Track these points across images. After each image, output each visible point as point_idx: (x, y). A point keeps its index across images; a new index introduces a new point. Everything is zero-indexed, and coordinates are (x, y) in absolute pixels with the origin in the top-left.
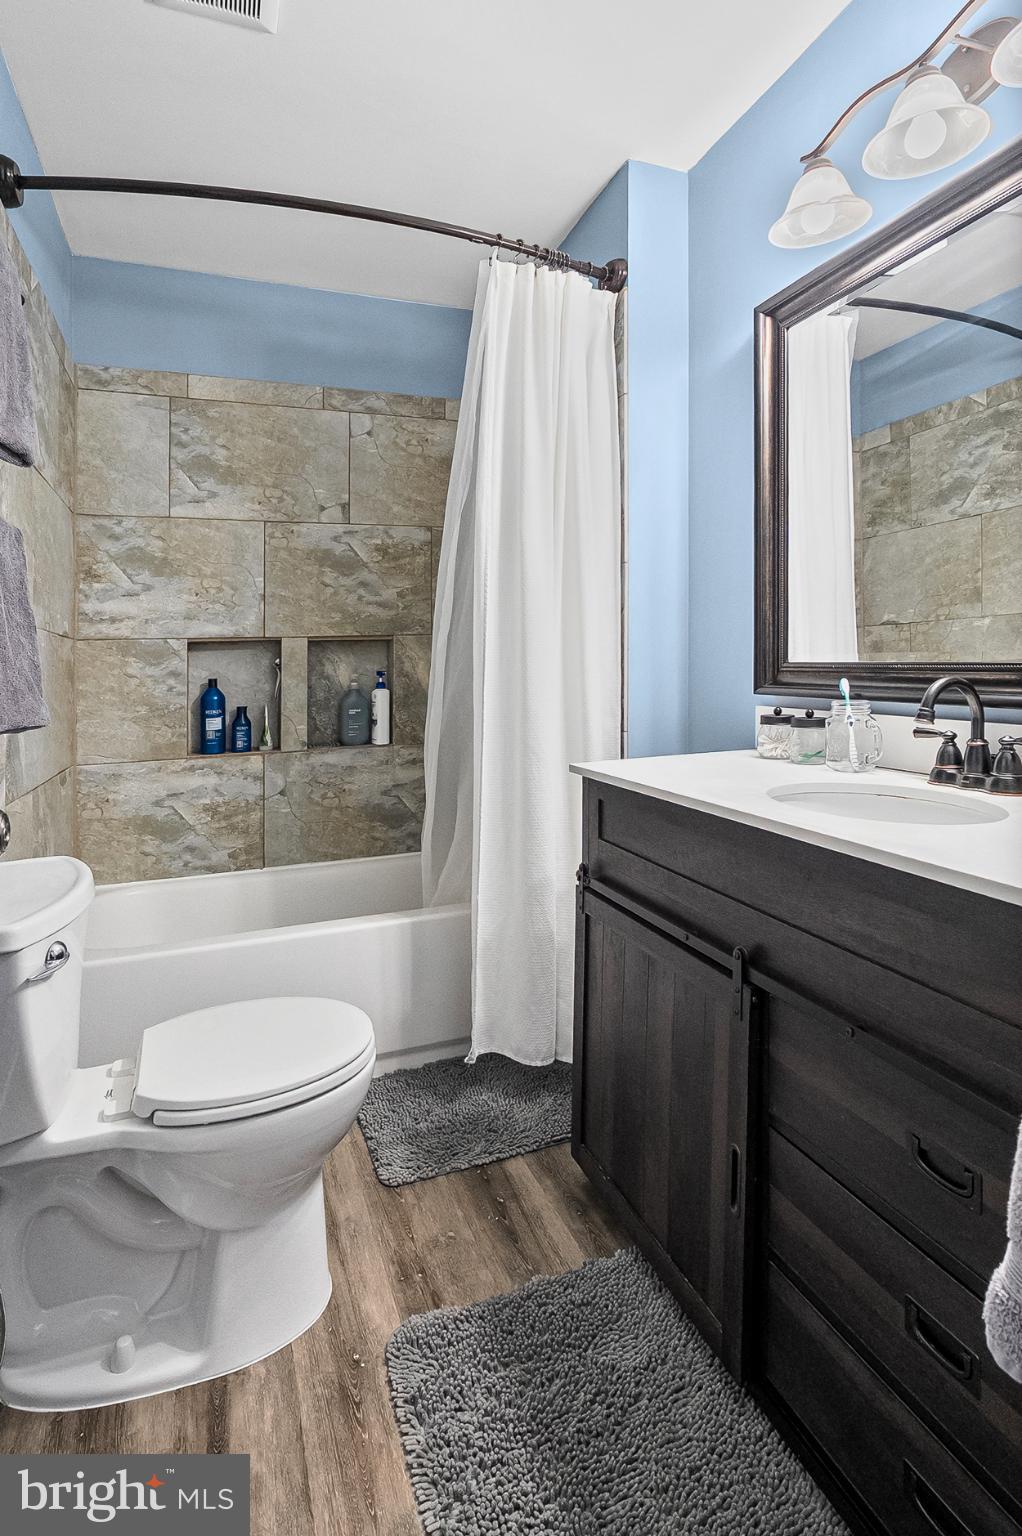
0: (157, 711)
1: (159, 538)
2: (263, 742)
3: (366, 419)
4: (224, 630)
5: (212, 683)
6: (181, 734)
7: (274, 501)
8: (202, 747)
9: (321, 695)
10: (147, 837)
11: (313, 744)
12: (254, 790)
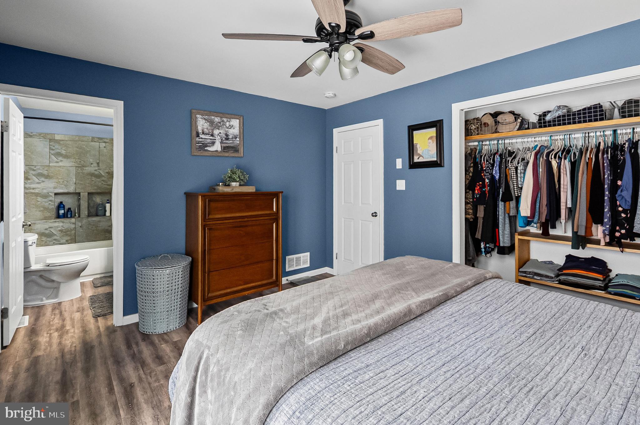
0: (46, 209)
1: (46, 170)
2: (75, 216)
3: (104, 144)
4: (66, 191)
5: (61, 203)
6: (52, 214)
7: (78, 162)
8: (58, 216)
9: (92, 205)
10: (43, 237)
11: (89, 215)
12: (73, 226)
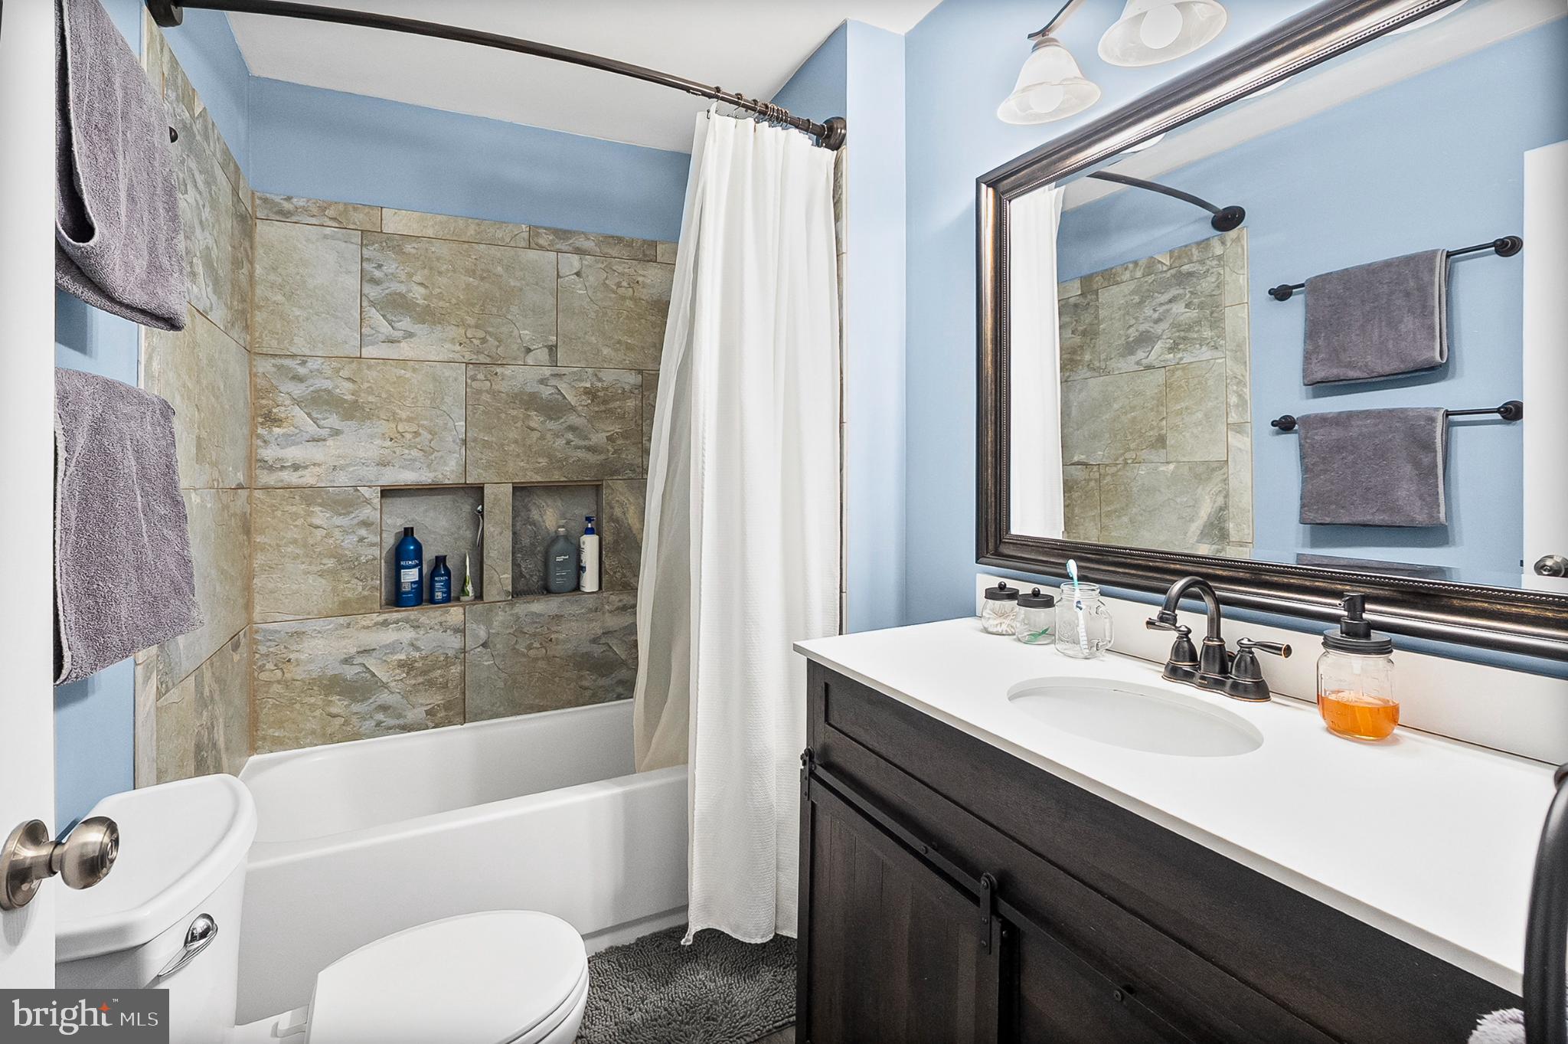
0: (347, 563)
1: (349, 379)
2: (464, 592)
3: (575, 259)
4: (425, 477)
5: (408, 532)
6: (373, 588)
7: (476, 342)
8: (397, 598)
9: (526, 541)
10: (335, 698)
11: (519, 592)
12: (454, 642)
